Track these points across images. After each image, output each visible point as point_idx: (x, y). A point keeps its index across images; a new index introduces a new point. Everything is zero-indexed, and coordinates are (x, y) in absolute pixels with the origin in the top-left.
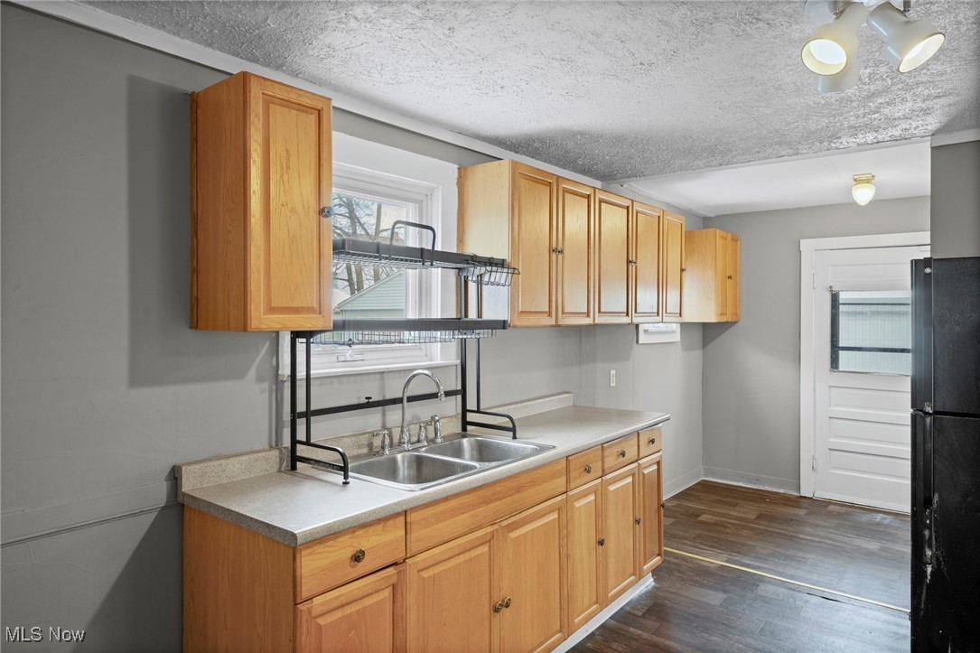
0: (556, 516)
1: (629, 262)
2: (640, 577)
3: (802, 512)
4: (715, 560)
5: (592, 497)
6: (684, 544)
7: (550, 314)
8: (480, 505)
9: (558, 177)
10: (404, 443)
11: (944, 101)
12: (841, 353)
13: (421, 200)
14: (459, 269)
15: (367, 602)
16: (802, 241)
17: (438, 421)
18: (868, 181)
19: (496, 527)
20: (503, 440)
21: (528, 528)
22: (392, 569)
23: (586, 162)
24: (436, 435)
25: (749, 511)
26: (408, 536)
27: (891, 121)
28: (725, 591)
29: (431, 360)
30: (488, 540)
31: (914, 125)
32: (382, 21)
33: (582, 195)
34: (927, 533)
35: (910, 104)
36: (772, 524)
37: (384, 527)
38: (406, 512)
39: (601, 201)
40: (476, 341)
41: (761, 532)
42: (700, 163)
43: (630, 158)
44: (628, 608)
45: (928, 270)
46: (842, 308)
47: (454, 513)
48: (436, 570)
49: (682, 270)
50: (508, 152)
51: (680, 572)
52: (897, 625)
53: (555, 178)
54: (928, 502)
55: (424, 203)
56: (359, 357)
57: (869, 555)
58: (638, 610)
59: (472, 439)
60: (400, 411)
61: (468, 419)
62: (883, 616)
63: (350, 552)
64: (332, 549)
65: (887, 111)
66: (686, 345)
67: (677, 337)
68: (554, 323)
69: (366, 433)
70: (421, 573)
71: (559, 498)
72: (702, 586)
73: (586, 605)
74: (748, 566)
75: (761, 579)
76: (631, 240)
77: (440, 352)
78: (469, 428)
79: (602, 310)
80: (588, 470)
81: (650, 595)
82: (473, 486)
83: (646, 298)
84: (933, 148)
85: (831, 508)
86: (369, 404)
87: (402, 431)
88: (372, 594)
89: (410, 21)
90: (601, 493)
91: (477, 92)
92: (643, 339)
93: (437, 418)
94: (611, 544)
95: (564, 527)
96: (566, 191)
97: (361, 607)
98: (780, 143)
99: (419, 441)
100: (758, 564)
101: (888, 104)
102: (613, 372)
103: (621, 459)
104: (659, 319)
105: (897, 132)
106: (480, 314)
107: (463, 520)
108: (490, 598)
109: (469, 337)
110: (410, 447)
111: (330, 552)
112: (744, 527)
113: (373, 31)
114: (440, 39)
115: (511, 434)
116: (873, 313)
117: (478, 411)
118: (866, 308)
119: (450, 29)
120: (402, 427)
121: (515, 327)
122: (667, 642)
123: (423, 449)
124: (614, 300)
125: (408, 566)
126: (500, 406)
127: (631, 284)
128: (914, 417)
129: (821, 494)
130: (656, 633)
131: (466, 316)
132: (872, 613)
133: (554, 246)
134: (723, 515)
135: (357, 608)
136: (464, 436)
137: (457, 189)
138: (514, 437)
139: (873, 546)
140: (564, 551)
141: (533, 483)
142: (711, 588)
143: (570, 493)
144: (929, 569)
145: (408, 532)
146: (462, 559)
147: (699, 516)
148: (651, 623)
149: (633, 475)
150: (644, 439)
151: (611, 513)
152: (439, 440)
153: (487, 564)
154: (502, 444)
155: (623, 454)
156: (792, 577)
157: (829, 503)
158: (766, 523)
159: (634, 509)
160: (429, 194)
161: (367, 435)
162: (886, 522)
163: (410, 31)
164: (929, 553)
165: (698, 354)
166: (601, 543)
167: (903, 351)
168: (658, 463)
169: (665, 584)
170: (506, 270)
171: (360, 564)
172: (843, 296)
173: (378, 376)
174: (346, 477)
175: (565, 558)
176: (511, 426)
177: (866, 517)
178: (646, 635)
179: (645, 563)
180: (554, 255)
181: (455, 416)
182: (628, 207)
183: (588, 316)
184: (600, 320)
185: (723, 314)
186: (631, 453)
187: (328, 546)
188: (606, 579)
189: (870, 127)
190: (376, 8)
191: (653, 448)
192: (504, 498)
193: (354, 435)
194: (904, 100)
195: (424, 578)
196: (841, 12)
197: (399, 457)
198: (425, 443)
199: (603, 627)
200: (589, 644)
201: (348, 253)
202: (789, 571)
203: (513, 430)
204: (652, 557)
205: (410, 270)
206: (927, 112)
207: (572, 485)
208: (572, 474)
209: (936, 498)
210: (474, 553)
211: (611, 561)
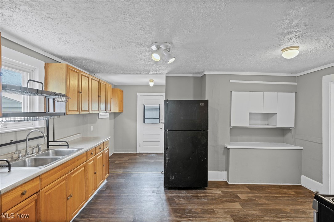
0: (84, 168)
1: (98, 96)
2: (104, 180)
3: (138, 157)
4: (120, 172)
5: (93, 161)
6: (112, 170)
7: (78, 111)
8: (63, 169)
9: (80, 71)
10: (27, 155)
11: (169, 68)
12: (145, 119)
13: (30, 72)
14: (46, 96)
15: (27, 208)
16: (138, 93)
17: (40, 146)
18: (152, 81)
19: (68, 174)
20: (65, 149)
21: (77, 173)
22: (35, 194)
23: (87, 67)
24: (39, 151)
25: (126, 159)
26: (41, 183)
27: (160, 70)
28: (124, 178)
29: (34, 126)
30: (65, 179)
31: (164, 71)
32: (31, 13)
33: (86, 77)
34: (167, 155)
35: (164, 68)
36: (132, 161)
37: (33, 182)
38: (40, 175)
39: (92, 79)
40: (53, 120)
41: (130, 163)
42: (118, 72)
43: (100, 68)
44: (101, 189)
45: (167, 102)
46: (146, 109)
47: (55, 173)
48: (50, 191)
49: (111, 99)
50: (62, 60)
51: (113, 177)
52: (159, 176)
53: (79, 71)
54: (167, 149)
55: (31, 73)
56: (5, 126)
57: (152, 163)
58: (104, 189)
59: (53, 150)
60: (26, 144)
61: (50, 144)
62: (156, 175)
63: (20, 193)
64: (14, 193)
65: (160, 68)
66: (110, 118)
67: (108, 117)
68: (79, 113)
69: (10, 153)
70: (45, 194)
71: (85, 163)
72: (119, 179)
73: (92, 191)
74: (129, 171)
75: (132, 173)
76: (99, 90)
77: (39, 124)
78: (50, 147)
79: (92, 109)
80: (92, 154)
81: (106, 184)
82: (62, 163)
83: (103, 106)
84: (166, 77)
85: (144, 154)
86: (12, 143)
87: (26, 151)
88: (28, 205)
89: (43, 17)
90: (95, 160)
91: (59, 42)
92: (100, 117)
93: (39, 145)
94: (97, 173)
95: (86, 171)
96: (82, 75)
97: (25, 210)
98: (137, 71)
99: (32, 153)
100: (131, 170)
101: (160, 67)
102: (92, 127)
103: (100, 150)
104: (106, 112)
105: (160, 72)
106: (54, 111)
107: (59, 174)
108: (66, 196)
109: (50, 118)
110: (30, 156)
111: (13, 194)
112: (126, 163)
113: (25, 15)
114: (52, 25)
115: (67, 147)
116: (152, 110)
117: (54, 141)
118: (150, 109)
119: (57, 23)
120: (26, 149)
121: (68, 114)
122: (113, 194)
123: (35, 156)
124: (95, 106)
125: (41, 193)
126: (61, 139)
127: (99, 102)
128: (165, 132)
129: (141, 152)
130: (109, 193)
131: (49, 111)
132: (154, 175)
133: (79, 91)
134: (121, 161)
135: (23, 210)
136: (48, 150)
137: (44, 70)
138: (68, 148)
139: (153, 161)
140: (86, 178)
141: (78, 160)
142: (121, 179)
143: (88, 161)
144: (167, 162)
145: (41, 181)
146: (58, 186)
147: (115, 162)
148: (108, 191)
149: (102, 154)
150: (105, 144)
151: (98, 165)
152: (40, 152)
153: (65, 186)
154: (64, 150)
155: (100, 148)
156: (138, 171)
157: (142, 154)
158: (131, 161)
159: (103, 162)
160: (34, 70)
161: (10, 154)
162: (154, 155)
163: (42, 19)
164: (167, 159)
165: (113, 120)
166: (95, 173)
167: (157, 118)
168: (108, 150)
169: (109, 181)
170: (65, 97)
171: (24, 196)
172: (146, 106)
173: (14, 133)
174: (9, 169)
175: (86, 179)
176: (67, 144)
177: (150, 155)
178: (107, 194)
179: (105, 176)
180: (79, 94)
181: (45, 144)
182: (98, 81)
183: (88, 111)
184: (91, 112)
185: (120, 110)
186: (102, 148)
187: (12, 192)
188: (96, 183)
189: (156, 71)
190: (30, 9)
191: (107, 146)
192: (70, 165)
193: (5, 155)
194: (163, 67)
195: (46, 195)
196: (159, 49)
197: (27, 159)
198: (35, 154)
199: (95, 196)
200: (92, 202)
201: (8, 90)
202: (137, 170)
203: (68, 146)
204: (107, 174)
205: (25, 96)
206: (166, 69)
207: (88, 159)
208: (88, 156)
209: (168, 148)
210: (61, 184)
211: (98, 177)
